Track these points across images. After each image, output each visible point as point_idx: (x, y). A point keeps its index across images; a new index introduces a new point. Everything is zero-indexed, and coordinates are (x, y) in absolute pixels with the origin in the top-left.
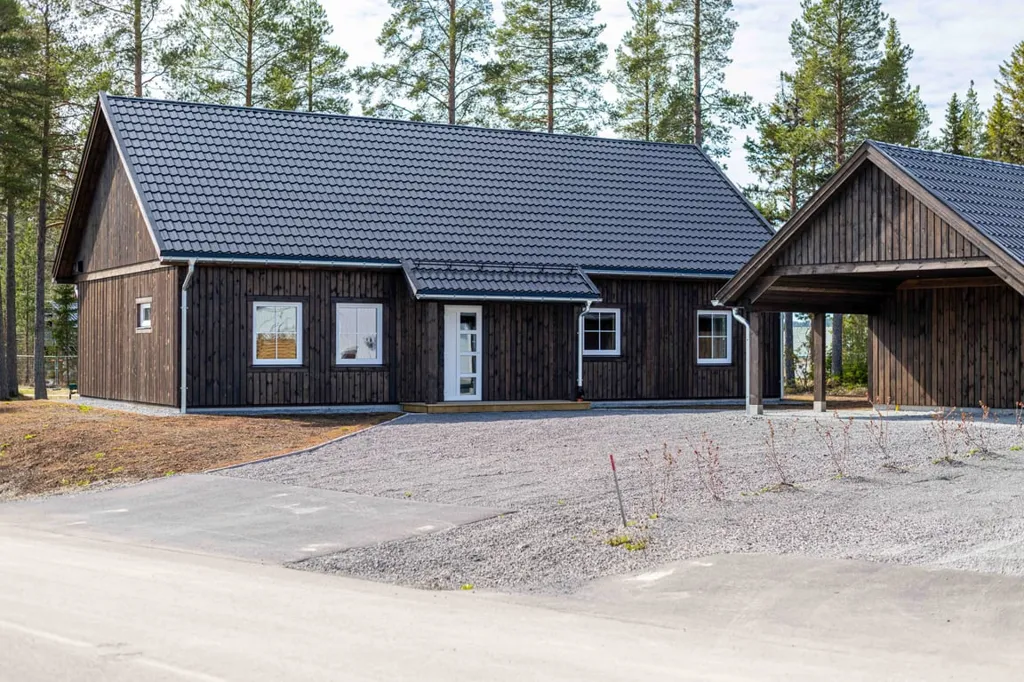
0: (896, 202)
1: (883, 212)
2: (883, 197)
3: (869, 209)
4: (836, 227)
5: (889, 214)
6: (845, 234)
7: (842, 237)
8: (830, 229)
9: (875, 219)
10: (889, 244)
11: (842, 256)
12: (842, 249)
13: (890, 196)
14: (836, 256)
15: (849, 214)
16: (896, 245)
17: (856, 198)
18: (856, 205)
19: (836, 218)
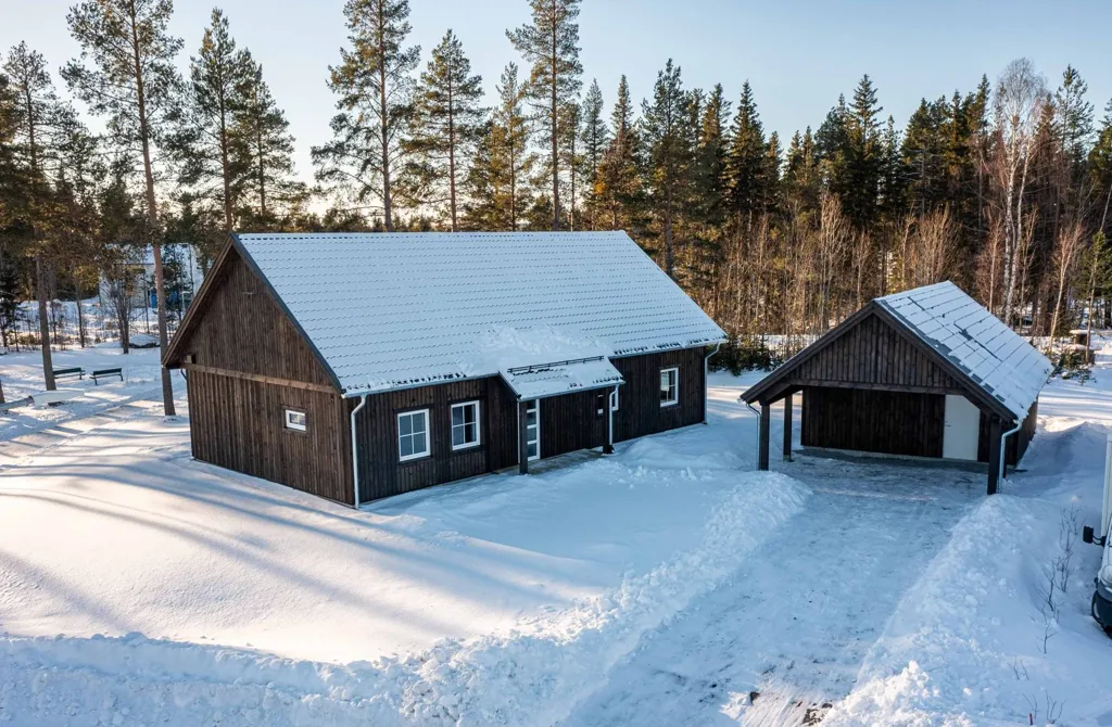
0: (892, 344)
1: (880, 350)
2: (880, 340)
3: (869, 346)
4: (841, 355)
5: (885, 352)
6: (848, 361)
7: (846, 364)
8: (835, 357)
9: (873, 354)
10: (884, 371)
11: (845, 376)
12: (845, 372)
13: (886, 339)
14: (840, 375)
15: (852, 347)
16: (890, 374)
17: (858, 337)
18: (857, 344)
19: (841, 351)
